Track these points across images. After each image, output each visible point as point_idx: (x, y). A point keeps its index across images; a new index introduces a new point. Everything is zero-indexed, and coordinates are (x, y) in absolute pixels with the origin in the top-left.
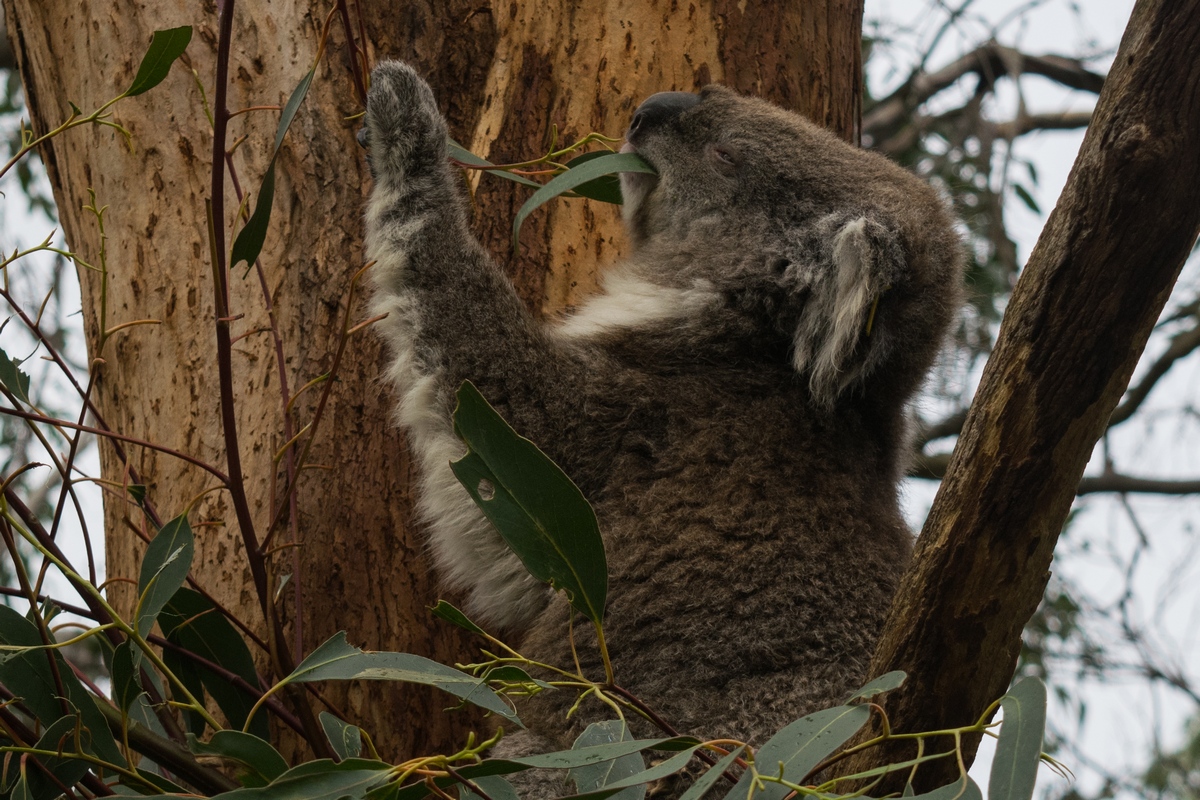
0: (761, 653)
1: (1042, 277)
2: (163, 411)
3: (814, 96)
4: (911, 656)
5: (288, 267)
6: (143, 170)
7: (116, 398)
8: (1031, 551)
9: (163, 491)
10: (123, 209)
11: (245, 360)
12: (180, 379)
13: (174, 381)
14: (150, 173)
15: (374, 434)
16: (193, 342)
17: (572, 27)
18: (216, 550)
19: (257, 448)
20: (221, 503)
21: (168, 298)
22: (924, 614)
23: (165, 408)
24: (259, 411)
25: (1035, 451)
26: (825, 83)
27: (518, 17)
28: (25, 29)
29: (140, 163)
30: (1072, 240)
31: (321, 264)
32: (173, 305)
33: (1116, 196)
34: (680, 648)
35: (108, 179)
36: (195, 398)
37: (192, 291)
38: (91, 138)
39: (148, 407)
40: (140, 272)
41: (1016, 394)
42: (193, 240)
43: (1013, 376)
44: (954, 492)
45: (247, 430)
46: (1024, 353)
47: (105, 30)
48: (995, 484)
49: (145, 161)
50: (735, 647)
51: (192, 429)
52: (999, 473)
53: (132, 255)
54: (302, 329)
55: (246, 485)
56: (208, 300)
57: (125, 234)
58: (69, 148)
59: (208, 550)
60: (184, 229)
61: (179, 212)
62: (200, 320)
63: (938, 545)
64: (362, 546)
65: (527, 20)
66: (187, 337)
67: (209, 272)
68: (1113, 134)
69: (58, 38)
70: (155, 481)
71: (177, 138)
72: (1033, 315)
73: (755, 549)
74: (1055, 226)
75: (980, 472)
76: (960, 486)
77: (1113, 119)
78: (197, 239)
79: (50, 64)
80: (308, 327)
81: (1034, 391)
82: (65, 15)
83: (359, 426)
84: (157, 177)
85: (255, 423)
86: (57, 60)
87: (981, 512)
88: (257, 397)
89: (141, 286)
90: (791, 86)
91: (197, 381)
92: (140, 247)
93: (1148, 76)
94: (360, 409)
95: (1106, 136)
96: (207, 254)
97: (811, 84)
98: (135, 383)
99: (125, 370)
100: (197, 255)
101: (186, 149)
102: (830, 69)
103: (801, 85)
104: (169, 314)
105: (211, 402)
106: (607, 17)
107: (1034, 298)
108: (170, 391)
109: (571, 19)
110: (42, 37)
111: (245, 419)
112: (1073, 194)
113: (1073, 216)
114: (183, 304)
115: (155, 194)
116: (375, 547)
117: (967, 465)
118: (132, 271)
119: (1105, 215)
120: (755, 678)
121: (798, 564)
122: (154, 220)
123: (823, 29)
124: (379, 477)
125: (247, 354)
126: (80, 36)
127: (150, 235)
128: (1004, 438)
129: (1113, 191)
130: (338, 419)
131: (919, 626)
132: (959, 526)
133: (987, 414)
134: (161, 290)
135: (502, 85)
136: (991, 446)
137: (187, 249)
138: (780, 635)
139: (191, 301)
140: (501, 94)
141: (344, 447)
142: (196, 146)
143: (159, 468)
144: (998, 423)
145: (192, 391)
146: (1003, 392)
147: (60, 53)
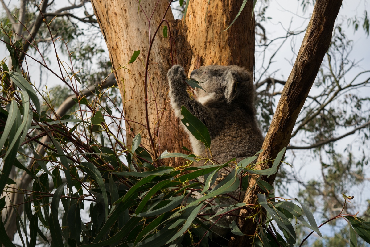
0: (240, 153)
1: (289, 85)
2: (136, 118)
3: (247, 63)
4: (267, 153)
5: (157, 93)
6: (133, 78)
7: (128, 116)
8: (287, 133)
9: (136, 132)
10: (129, 85)
11: (150, 109)
12: (139, 113)
13: (138, 113)
14: (134, 78)
15: (172, 121)
16: (141, 106)
17: (205, 52)
18: (146, 141)
19: (152, 124)
20: (146, 133)
21: (137, 99)
22: (269, 145)
23: (137, 117)
24: (153, 118)
25: (288, 116)
26: (249, 61)
27: (196, 51)
28: (112, 56)
29: (132, 77)
30: (294, 78)
31: (163, 92)
32: (138, 100)
33: (302, 70)
34: (225, 154)
35: (127, 80)
36: (142, 116)
37: (141, 98)
38: (124, 73)
39: (134, 117)
40: (132, 95)
41: (285, 106)
42: (141, 89)
43: (284, 103)
44: (274, 124)
45: (151, 121)
46: (286, 98)
47: (126, 55)
48: (281, 122)
49: (133, 76)
50: (235, 153)
51: (141, 121)
52: (282, 119)
53: (131, 92)
54: (160, 103)
55: (151, 130)
56: (144, 99)
57: (129, 89)
58: (120, 75)
59: (144, 141)
60: (140, 88)
61: (139, 85)
62: (142, 102)
63: (271, 133)
64: (170, 139)
65: (198, 51)
66: (140, 105)
67: (144, 94)
68: (301, 59)
69: (118, 56)
70: (135, 130)
71: (138, 72)
72: (287, 92)
73: (237, 139)
74: (291, 76)
75: (278, 120)
76: (275, 122)
77: (301, 57)
78: (142, 89)
79: (117, 61)
80: (161, 103)
81: (288, 105)
82: (119, 53)
83: (170, 119)
84: (135, 79)
85: (152, 119)
86: (118, 60)
87: (279, 127)
88: (152, 115)
89: (132, 97)
90: (243, 61)
91: (142, 113)
92: (132, 91)
93: (307, 49)
94: (170, 117)
95: (300, 59)
96: (143, 91)
97: (246, 61)
98: (131, 114)
99: (130, 111)
100: (142, 92)
101: (140, 74)
102: (250, 58)
103: (245, 61)
104: (137, 102)
105: (144, 116)
106: (211, 50)
107: (288, 88)
108: (138, 115)
109: (205, 50)
110: (115, 57)
111: (150, 119)
112: (294, 70)
113: (294, 74)
114: (139, 100)
115: (135, 81)
116: (173, 140)
117: (276, 119)
118: (131, 95)
119: (300, 73)
120: (239, 158)
121: (245, 140)
122: (134, 86)
123: (248, 52)
124: (173, 128)
125: (150, 108)
126: (122, 56)
127: (134, 89)
128: (282, 113)
129: (301, 69)
130: (166, 118)
131: (268, 147)
132: (275, 129)
133: (279, 110)
134: (136, 98)
135: (193, 62)
136: (280, 115)
137: (140, 91)
138: (243, 150)
139: (141, 100)
140: (193, 63)
141: (167, 123)
142: (141, 73)
143: (136, 128)
144: (281, 111)
145: (141, 114)
146: (282, 105)
147: (118, 59)
